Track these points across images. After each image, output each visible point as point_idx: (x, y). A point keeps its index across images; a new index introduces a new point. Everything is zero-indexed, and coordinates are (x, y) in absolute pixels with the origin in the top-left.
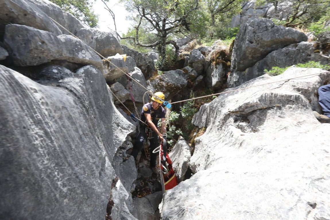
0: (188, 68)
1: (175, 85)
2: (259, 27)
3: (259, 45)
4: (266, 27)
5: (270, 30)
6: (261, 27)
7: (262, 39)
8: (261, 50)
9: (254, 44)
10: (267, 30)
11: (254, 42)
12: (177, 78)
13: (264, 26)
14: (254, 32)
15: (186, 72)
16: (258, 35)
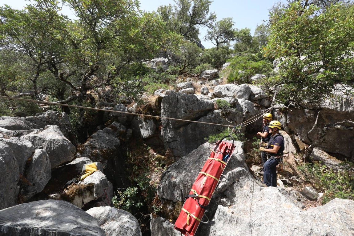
0: (115, 124)
1: (110, 149)
2: (189, 101)
3: (191, 113)
4: (194, 101)
5: (197, 103)
6: (190, 101)
7: (193, 110)
8: (193, 116)
9: (188, 113)
10: (194, 103)
11: (188, 111)
12: (108, 140)
13: (192, 100)
14: (186, 104)
15: (114, 128)
16: (189, 107)
